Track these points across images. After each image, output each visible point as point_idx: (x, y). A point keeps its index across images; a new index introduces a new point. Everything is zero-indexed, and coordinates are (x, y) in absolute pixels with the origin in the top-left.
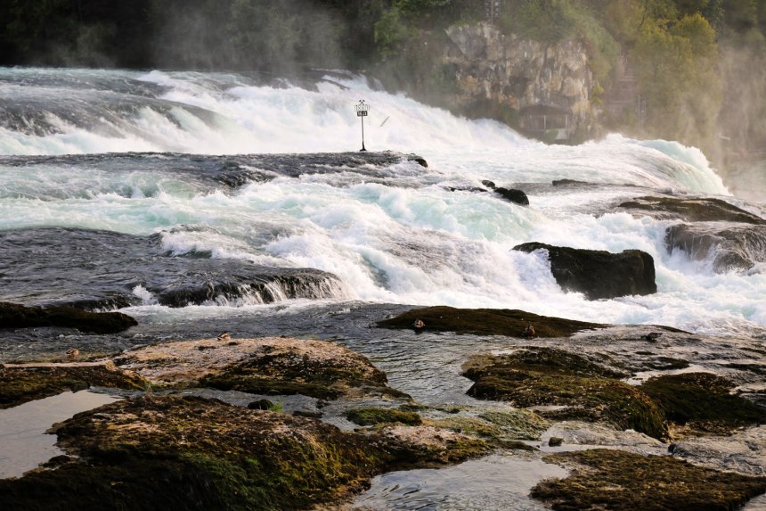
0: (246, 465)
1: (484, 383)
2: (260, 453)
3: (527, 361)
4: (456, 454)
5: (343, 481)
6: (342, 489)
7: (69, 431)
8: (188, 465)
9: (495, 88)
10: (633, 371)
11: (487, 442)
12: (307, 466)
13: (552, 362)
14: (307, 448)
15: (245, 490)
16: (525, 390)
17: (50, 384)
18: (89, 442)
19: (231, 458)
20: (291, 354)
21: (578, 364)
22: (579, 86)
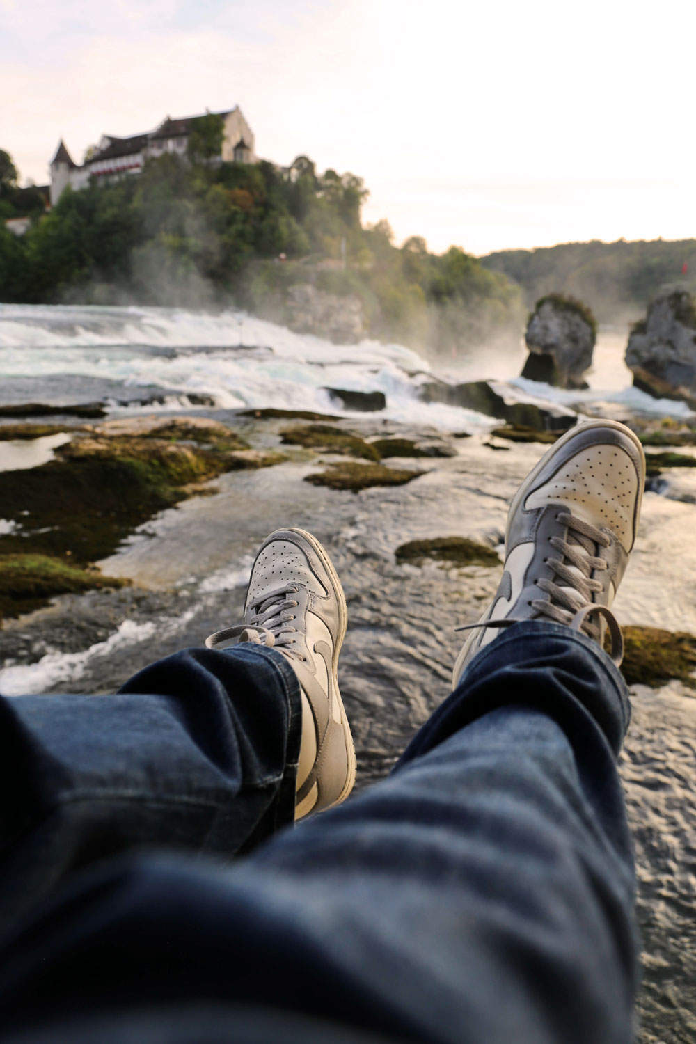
0: (151, 464)
1: (287, 439)
2: (160, 458)
3: (313, 430)
4: (267, 463)
5: (204, 474)
6: (203, 478)
7: (58, 450)
8: (120, 463)
9: (314, 319)
10: (367, 437)
11: (282, 460)
12: (185, 466)
13: (325, 431)
14: (185, 457)
15: (150, 476)
16: (310, 441)
17: (52, 432)
18: (68, 453)
19: (144, 461)
20: (186, 424)
21: (338, 432)
22: (357, 319)
